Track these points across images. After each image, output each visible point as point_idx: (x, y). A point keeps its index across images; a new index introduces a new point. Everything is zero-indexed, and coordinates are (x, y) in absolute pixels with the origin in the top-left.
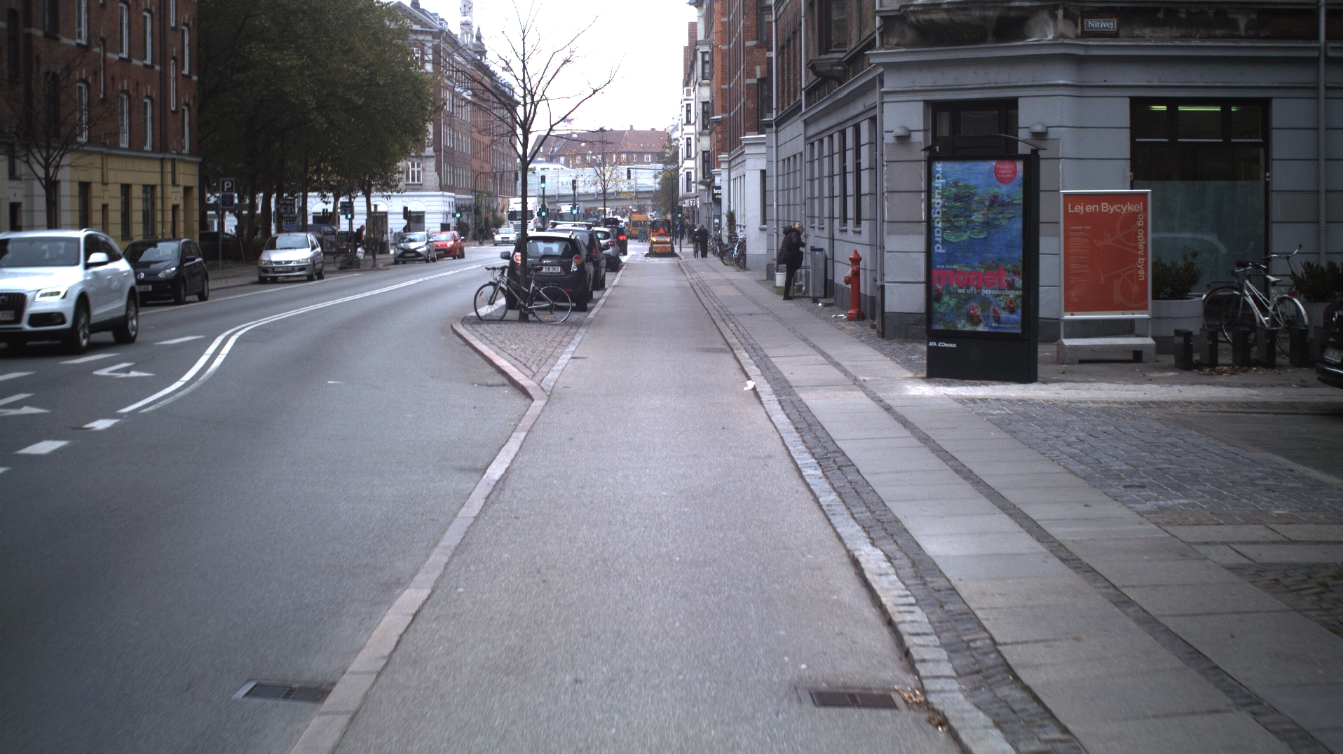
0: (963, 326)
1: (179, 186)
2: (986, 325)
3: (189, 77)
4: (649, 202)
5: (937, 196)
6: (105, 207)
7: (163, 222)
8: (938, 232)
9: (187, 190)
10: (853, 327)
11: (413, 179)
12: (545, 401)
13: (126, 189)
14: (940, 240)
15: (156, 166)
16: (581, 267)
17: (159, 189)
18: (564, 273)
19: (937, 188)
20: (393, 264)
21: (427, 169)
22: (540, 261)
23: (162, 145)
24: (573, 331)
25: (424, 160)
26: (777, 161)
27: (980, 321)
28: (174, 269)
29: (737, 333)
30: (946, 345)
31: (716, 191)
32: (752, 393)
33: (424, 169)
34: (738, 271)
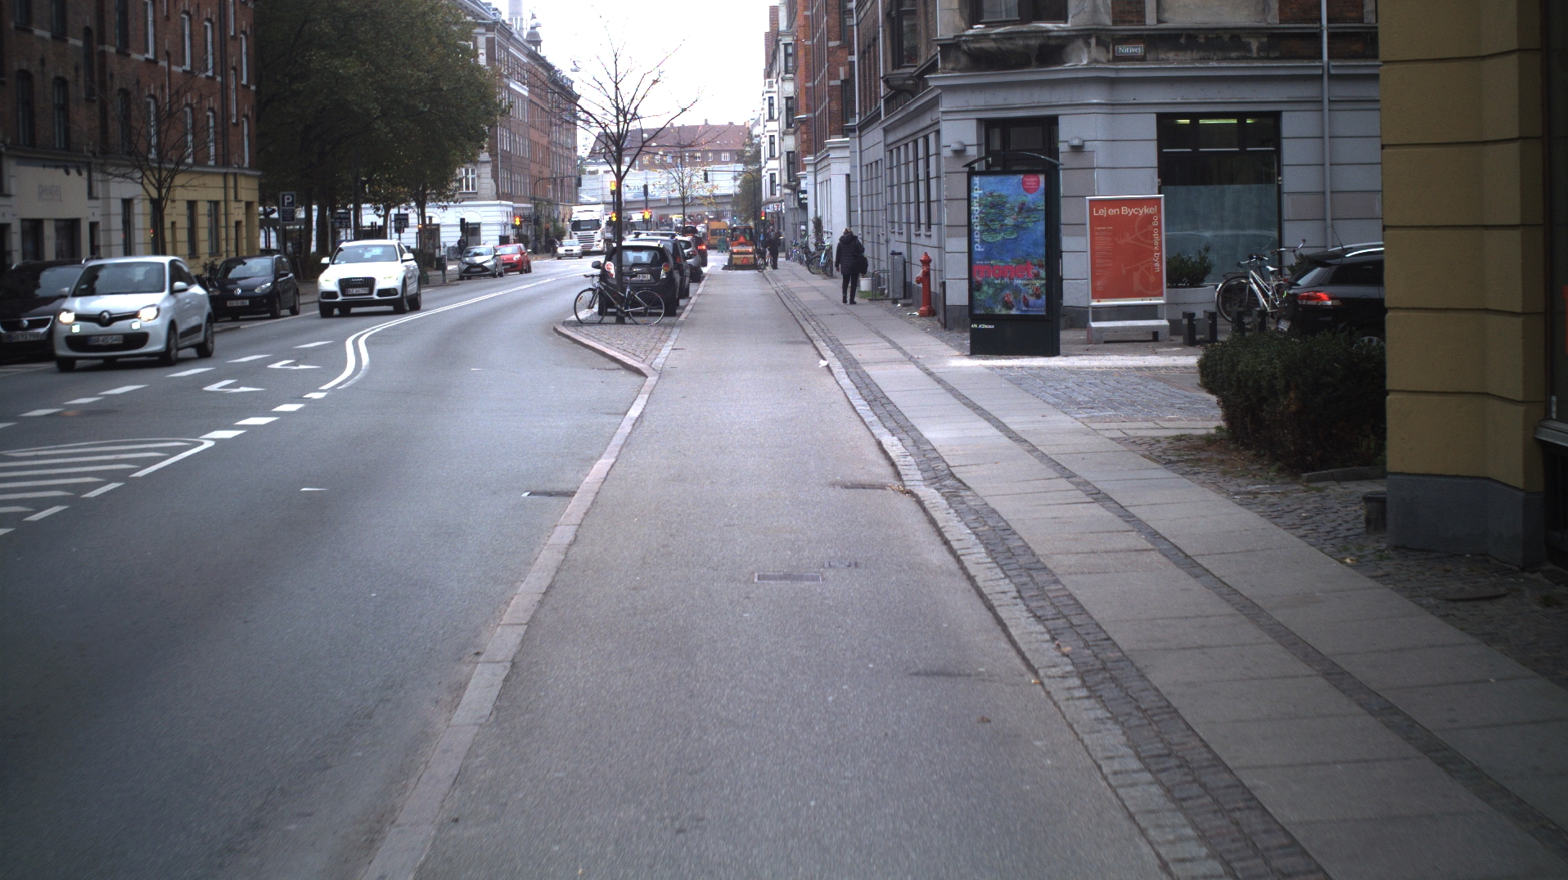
0: (999, 310)
1: (241, 201)
2: (1018, 309)
3: (247, 87)
4: (728, 207)
5: (975, 204)
6: (173, 224)
7: (227, 239)
8: (977, 234)
9: (249, 205)
10: (926, 321)
11: (467, 187)
12: (656, 378)
13: (192, 205)
14: (978, 240)
15: (219, 181)
16: (669, 274)
17: (222, 205)
18: (653, 281)
19: (976, 198)
20: (458, 280)
21: (482, 175)
22: (630, 269)
23: (224, 160)
24: (668, 330)
25: (479, 165)
26: (861, 166)
27: (1013, 306)
28: (269, 284)
29: (818, 329)
30: (986, 326)
31: (801, 196)
32: (826, 369)
33: (479, 176)
34: (825, 279)
